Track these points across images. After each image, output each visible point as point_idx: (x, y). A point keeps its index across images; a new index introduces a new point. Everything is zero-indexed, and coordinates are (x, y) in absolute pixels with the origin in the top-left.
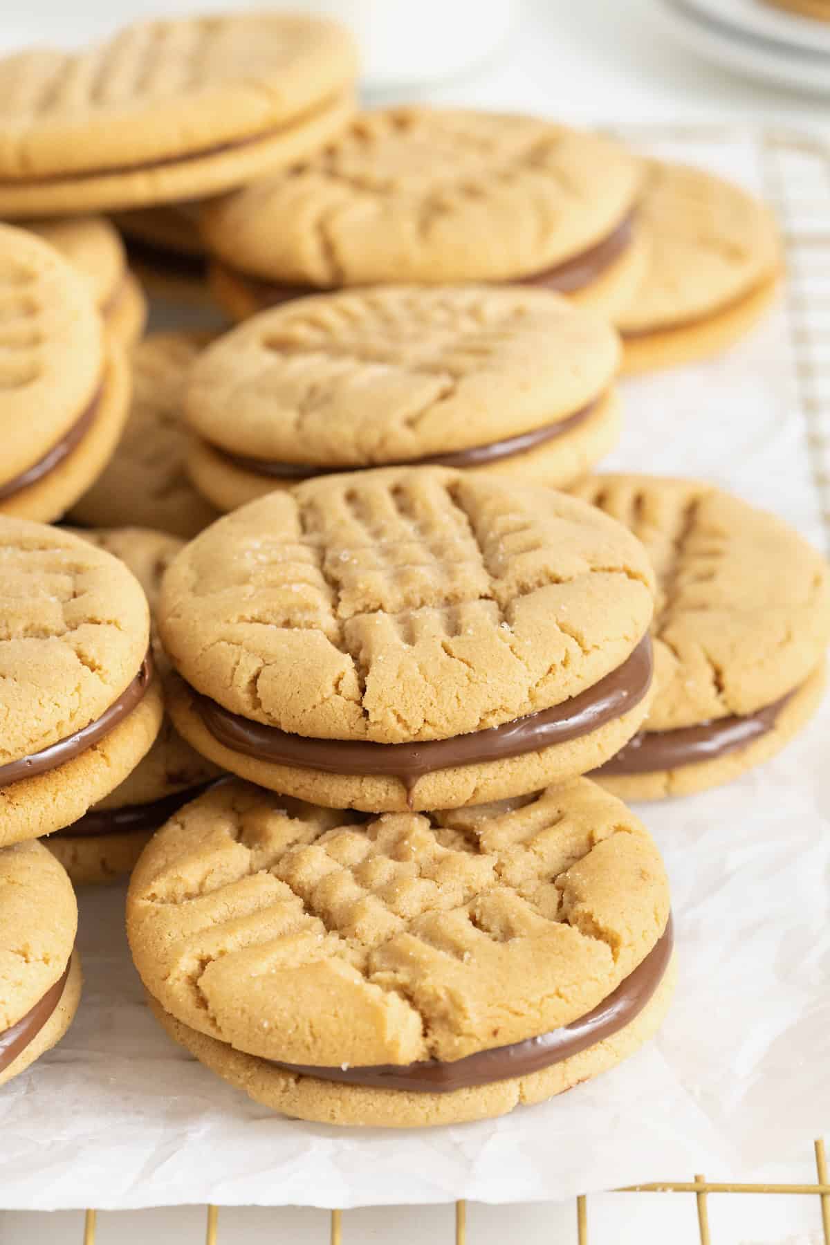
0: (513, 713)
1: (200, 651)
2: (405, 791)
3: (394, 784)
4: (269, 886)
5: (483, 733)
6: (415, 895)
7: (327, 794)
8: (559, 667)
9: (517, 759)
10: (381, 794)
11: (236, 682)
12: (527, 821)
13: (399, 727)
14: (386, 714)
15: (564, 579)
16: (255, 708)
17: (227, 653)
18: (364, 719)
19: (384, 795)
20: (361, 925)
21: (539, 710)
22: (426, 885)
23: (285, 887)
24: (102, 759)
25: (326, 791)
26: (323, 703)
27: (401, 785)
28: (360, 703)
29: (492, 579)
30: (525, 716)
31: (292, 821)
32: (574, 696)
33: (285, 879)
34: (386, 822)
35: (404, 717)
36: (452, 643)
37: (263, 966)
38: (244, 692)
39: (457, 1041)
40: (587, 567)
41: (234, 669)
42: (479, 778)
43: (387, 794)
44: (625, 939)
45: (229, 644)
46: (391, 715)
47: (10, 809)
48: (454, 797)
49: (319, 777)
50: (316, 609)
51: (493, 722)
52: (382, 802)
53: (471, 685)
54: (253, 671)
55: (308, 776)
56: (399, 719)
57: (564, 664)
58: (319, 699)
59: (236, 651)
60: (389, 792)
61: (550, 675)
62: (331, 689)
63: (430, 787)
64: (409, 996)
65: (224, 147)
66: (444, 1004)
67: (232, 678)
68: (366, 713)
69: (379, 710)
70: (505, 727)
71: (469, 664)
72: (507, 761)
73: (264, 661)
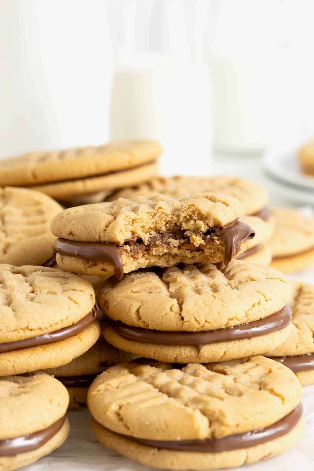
0: (239, 320)
1: (116, 303)
2: (197, 351)
3: (193, 349)
4: (145, 386)
5: (228, 329)
6: (203, 386)
7: (167, 354)
8: (257, 305)
9: (241, 341)
10: (188, 353)
11: (131, 311)
12: (244, 367)
13: (195, 323)
14: (190, 318)
15: (256, 280)
16: (138, 320)
17: (127, 302)
18: (182, 321)
19: (189, 353)
20: (183, 394)
21: (249, 321)
22: (207, 383)
23: (151, 386)
24: (79, 339)
25: (166, 352)
26: (165, 315)
27: (196, 349)
28: (180, 314)
29: (229, 280)
30: (244, 324)
31: (152, 368)
32: (262, 318)
33: (152, 383)
34: (190, 366)
35: (198, 319)
36: (216, 294)
37: (144, 405)
38: (134, 314)
39: (223, 428)
40: (266, 278)
41: (130, 307)
42: (226, 347)
43: (190, 353)
44: (286, 398)
45: (127, 299)
46: (193, 318)
47: (44, 352)
48: (216, 355)
49: (164, 347)
50: (161, 288)
51: (232, 324)
52: (188, 356)
53: (224, 308)
54: (138, 307)
55: (159, 347)
56: (196, 320)
57: (259, 303)
58: (164, 313)
59: (131, 301)
60: (191, 352)
61: (254, 307)
62: (169, 310)
63: (208, 350)
64: (204, 413)
65: (112, 172)
66: (217, 414)
67: (129, 310)
68: (182, 318)
69: (188, 316)
70: (236, 327)
71: (222, 301)
72: (237, 342)
73: (142, 303)
